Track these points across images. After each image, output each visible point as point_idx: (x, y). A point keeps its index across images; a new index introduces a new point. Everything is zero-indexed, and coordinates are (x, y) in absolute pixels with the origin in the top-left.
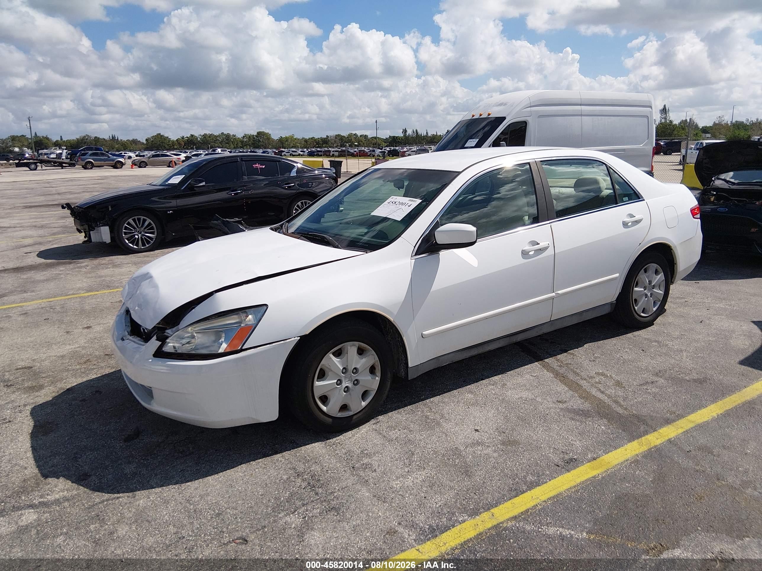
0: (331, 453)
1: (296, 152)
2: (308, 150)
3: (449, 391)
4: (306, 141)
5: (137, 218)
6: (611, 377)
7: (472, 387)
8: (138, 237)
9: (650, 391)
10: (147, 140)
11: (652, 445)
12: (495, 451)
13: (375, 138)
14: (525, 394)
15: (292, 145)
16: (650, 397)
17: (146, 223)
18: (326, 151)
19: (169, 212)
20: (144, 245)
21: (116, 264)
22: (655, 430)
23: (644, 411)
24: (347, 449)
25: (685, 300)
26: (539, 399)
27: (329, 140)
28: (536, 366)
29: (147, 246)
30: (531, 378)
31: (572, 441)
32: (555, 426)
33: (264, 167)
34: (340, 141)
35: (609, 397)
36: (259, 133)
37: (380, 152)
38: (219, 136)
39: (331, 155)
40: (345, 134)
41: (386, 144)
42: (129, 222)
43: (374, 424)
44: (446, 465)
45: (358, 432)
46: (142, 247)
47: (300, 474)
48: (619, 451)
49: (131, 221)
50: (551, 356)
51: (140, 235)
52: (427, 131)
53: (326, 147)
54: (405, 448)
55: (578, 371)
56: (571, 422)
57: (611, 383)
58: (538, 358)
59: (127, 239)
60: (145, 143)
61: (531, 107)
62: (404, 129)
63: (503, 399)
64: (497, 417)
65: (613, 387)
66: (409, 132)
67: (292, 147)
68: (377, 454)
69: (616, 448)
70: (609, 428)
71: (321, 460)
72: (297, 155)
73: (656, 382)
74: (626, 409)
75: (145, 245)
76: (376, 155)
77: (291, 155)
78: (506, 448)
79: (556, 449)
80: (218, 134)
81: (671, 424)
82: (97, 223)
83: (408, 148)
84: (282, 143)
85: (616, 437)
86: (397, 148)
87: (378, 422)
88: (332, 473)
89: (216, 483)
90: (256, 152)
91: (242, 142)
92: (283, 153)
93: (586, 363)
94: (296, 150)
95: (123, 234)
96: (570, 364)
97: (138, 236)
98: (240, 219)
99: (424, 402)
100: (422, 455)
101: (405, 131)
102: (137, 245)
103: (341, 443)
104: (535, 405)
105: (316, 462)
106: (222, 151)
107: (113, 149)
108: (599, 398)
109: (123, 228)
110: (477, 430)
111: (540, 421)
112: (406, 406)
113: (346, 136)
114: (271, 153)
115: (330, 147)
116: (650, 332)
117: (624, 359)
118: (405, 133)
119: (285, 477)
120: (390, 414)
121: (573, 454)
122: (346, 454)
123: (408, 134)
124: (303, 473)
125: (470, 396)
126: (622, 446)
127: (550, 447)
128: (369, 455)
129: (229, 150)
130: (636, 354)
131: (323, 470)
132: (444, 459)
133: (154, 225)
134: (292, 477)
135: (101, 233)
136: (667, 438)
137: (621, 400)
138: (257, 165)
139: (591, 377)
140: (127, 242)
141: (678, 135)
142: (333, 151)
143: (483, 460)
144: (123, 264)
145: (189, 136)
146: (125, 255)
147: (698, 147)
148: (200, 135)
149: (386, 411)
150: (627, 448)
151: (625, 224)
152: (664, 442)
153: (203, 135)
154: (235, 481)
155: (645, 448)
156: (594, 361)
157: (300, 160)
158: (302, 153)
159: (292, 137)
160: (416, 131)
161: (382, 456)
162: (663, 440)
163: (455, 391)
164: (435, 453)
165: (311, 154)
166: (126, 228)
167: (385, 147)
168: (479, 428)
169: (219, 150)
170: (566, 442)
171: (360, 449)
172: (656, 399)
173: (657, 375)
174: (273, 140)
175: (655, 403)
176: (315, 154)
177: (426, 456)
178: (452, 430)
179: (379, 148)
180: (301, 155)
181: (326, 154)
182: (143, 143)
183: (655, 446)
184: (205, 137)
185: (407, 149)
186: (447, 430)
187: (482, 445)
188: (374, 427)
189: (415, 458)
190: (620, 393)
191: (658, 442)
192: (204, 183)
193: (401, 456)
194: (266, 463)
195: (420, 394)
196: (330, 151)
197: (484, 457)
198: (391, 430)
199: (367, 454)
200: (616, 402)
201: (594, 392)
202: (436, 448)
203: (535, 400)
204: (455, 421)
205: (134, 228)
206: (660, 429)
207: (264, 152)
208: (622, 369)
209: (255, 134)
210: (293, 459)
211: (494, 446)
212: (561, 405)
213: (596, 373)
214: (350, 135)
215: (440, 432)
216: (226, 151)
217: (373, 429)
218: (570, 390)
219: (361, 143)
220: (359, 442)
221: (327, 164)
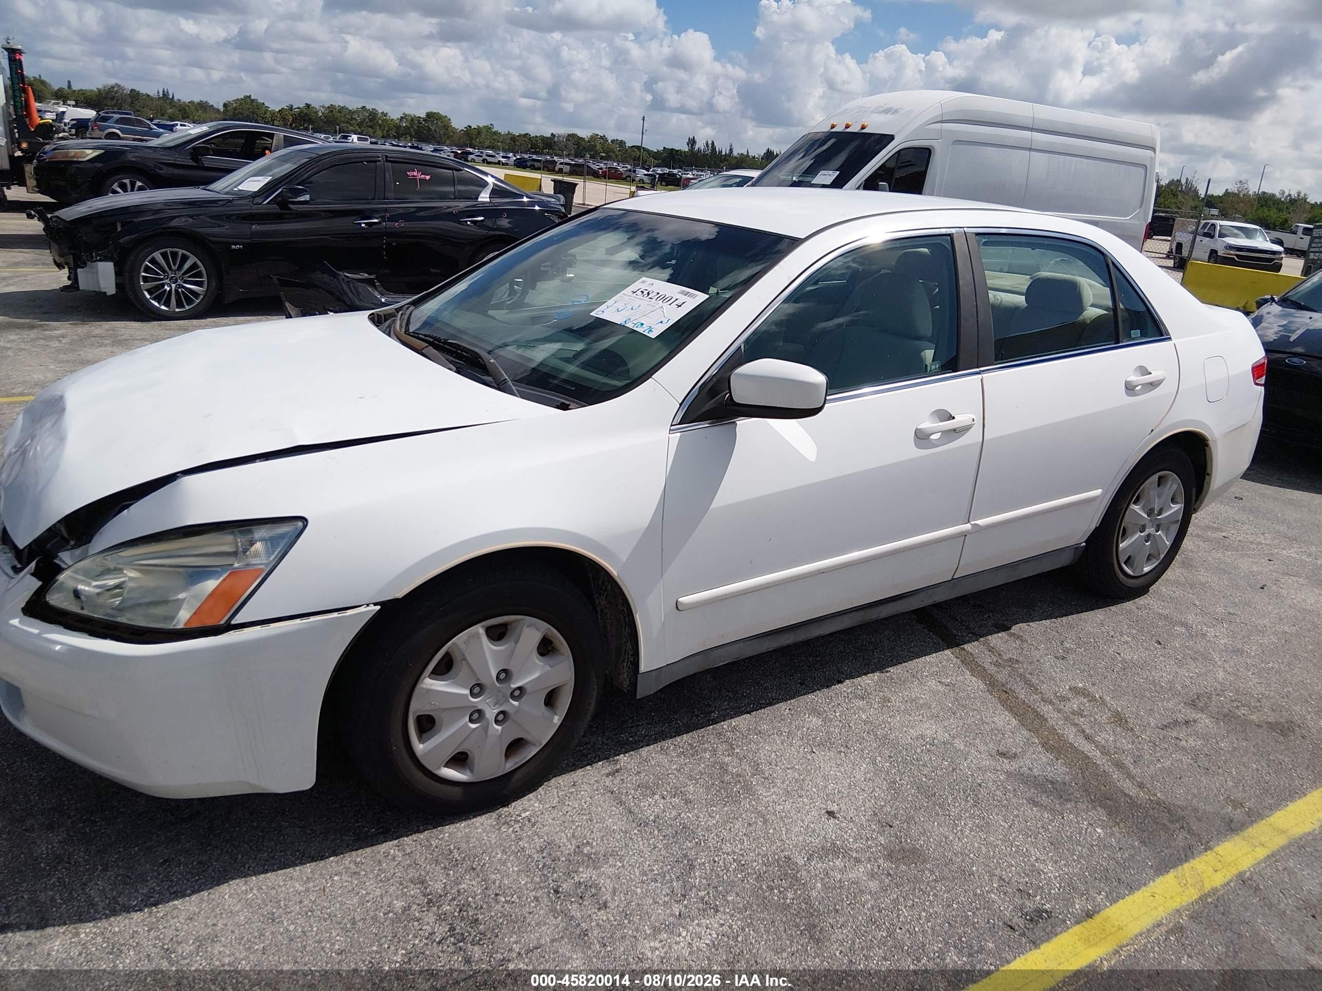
0: (510, 846)
1: (494, 156)
2: (515, 156)
3: (771, 704)
4: (514, 138)
5: (171, 252)
6: (1104, 703)
7: (817, 698)
8: (171, 290)
9: (1183, 743)
10: (225, 105)
11: (1208, 887)
12: (872, 876)
13: (639, 148)
14: (930, 729)
15: (487, 143)
16: (1187, 760)
17: (187, 265)
18: (547, 161)
19: (233, 247)
20: (179, 304)
21: (121, 338)
22: (1208, 848)
23: (1179, 795)
24: (546, 838)
25: (1224, 534)
26: (959, 744)
27: (555, 142)
28: (948, 660)
29: (187, 307)
30: (941, 688)
31: (1036, 860)
32: (997, 818)
33: (428, 177)
34: (576, 147)
35: (1105, 751)
36: (430, 115)
37: (645, 175)
38: (356, 112)
39: (557, 169)
40: (585, 133)
41: (657, 162)
42: (153, 258)
43: (608, 775)
44: (765, 904)
45: (572, 793)
46: (177, 310)
47: (434, 900)
48: (1139, 896)
49: (157, 255)
50: (976, 636)
51: (173, 286)
52: (731, 146)
53: (548, 154)
54: (675, 848)
55: (1034, 680)
56: (1032, 810)
57: (1103, 717)
58: (952, 642)
59: (149, 291)
60: (222, 110)
61: (942, 122)
62: (691, 137)
63: (885, 737)
64: (873, 781)
65: (1108, 728)
66: (700, 145)
67: (488, 148)
68: (611, 859)
69: (1132, 888)
70: (1112, 834)
71: (484, 864)
72: (495, 163)
73: (1195, 721)
74: (1141, 786)
75: (183, 306)
76: (637, 179)
77: (484, 160)
78: (897, 868)
79: (1003, 880)
80: (355, 109)
81: (1238, 834)
82: (91, 254)
83: (695, 172)
84: (471, 139)
85: (1129, 859)
86: (675, 171)
87: (617, 771)
88: (507, 902)
89: (239, 907)
90: (421, 149)
91: (398, 127)
92: (470, 157)
93: (1048, 661)
94: (494, 154)
95: (141, 281)
96: (1017, 661)
97: (170, 286)
98: (372, 277)
99: (717, 726)
100: (712, 870)
101: (692, 142)
102: (167, 303)
103: (533, 820)
104: (952, 758)
105: (474, 869)
106: (359, 139)
107: (163, 115)
108: (1083, 752)
109: (142, 269)
110: (831, 814)
111: (967, 801)
112: (678, 733)
113: (587, 139)
114: (447, 153)
115: (556, 155)
116: (1168, 602)
117: (1124, 659)
118: (692, 145)
119: (399, 905)
120: (644, 751)
121: (1042, 899)
122: (542, 851)
123: (696, 148)
124: (441, 896)
125: (815, 721)
126: (1145, 884)
127: (992, 875)
128: (592, 860)
129: (373, 140)
130: (1147, 649)
131: (488, 892)
132: (761, 888)
133: (202, 268)
134: (415, 907)
135: (97, 273)
136: (1234, 871)
137: (1128, 761)
138: (415, 174)
139: (1064, 699)
140: (148, 296)
141: (1165, 205)
142: (561, 164)
143: (847, 897)
144: (134, 340)
145: (301, 106)
146: (142, 321)
147: (1206, 231)
148: (323, 107)
149: (636, 742)
150: (1156, 890)
151: (1130, 388)
152: (1231, 881)
153: (328, 107)
154: (282, 903)
155: (1192, 894)
156: (1063, 658)
157: (501, 173)
158: (504, 160)
159: (490, 128)
160: (713, 143)
161: (623, 866)
162: (1229, 877)
163: (783, 705)
164: (742, 867)
165: (521, 164)
166: (147, 270)
167: (654, 167)
168: (834, 808)
169: (354, 137)
170: (1025, 862)
171: (574, 842)
172: (1199, 766)
173: (1193, 704)
174: (454, 131)
175: (1198, 776)
176: (529, 164)
177: (721, 874)
178: (779, 808)
179: (643, 168)
180: (503, 164)
181: (547, 167)
182: (218, 110)
183: (1215, 891)
184: (332, 111)
185: (694, 175)
186: (766, 808)
187: (844, 857)
188: (608, 781)
189: (697, 877)
190: (1125, 744)
191: (1218, 880)
192: (307, 197)
193: (665, 869)
194: (359, 859)
195: (709, 705)
196: (555, 163)
197: (849, 889)
198: (645, 796)
199: (589, 856)
200: (1119, 765)
201: (1071, 734)
202: (742, 855)
203: (951, 744)
204: (783, 783)
205: (164, 271)
206: (1218, 845)
207: (435, 150)
208: (1123, 684)
209: (423, 115)
210: (421, 854)
211: (869, 860)
212: (1006, 765)
213: (1070, 689)
214: (594, 138)
215: (753, 812)
216: (366, 140)
217: (605, 788)
218: (1023, 725)
219: (611, 154)
220: (573, 821)
221: (548, 187)
